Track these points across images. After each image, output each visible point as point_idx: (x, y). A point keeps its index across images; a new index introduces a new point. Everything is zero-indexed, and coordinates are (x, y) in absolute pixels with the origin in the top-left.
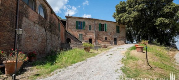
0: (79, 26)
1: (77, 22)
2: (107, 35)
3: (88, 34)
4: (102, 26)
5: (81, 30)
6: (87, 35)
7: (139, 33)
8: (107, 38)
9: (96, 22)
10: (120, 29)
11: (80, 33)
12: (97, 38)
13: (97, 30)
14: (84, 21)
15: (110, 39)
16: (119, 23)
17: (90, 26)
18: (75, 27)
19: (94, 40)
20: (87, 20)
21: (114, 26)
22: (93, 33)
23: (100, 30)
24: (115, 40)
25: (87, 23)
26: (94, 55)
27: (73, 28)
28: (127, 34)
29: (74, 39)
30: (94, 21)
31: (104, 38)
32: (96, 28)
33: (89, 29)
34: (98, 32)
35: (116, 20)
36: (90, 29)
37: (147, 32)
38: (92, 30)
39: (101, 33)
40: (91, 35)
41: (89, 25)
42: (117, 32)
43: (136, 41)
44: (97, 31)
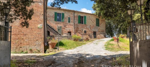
0: (58, 17)
1: (55, 13)
2: (87, 28)
3: (67, 26)
4: (81, 19)
5: (60, 22)
6: (66, 27)
8: (86, 31)
9: (76, 14)
10: (100, 22)
11: (59, 25)
12: (76, 31)
13: (77, 22)
14: (63, 13)
15: (89, 32)
16: (99, 16)
17: (69, 18)
18: (53, 19)
19: (73, 33)
20: (66, 12)
21: (94, 19)
22: (72, 25)
23: (79, 23)
24: (95, 33)
25: (66, 15)
27: (51, 19)
28: (107, 28)
30: (73, 13)
31: (84, 31)
32: (75, 20)
33: (68, 21)
34: (77, 25)
35: (96, 13)
36: (69, 22)
38: (72, 22)
39: (80, 26)
40: (70, 28)
41: (68, 17)
42: (97, 25)
44: (76, 23)
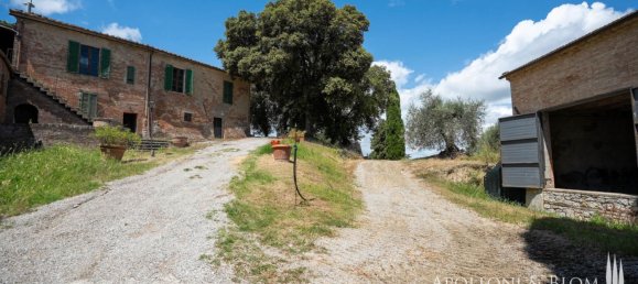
0: (84, 61)
1: (71, 43)
2: (192, 107)
3: (121, 95)
4: (175, 76)
5: (92, 78)
6: (117, 99)
7: (285, 109)
8: (190, 115)
9: (156, 60)
10: (236, 92)
11: (87, 89)
12: (157, 113)
13: (159, 86)
14: (109, 48)
15: (201, 119)
16: (231, 73)
17: (131, 70)
18: (63, 64)
19: (145, 120)
20: (121, 47)
21: (218, 81)
22: (141, 94)
23: (167, 88)
24: (218, 123)
25: (118, 57)
26: (140, 169)
27: (50, 64)
28: (252, 109)
29: (57, 109)
30: (147, 55)
31: (183, 116)
32: (152, 79)
33: (125, 79)
34: (159, 92)
35: (225, 64)
36: (130, 81)
37: (304, 109)
38: (140, 83)
39: (171, 97)
40: (132, 99)
41: (128, 63)
42: (225, 101)
43: (278, 130)
44: (156, 88)
